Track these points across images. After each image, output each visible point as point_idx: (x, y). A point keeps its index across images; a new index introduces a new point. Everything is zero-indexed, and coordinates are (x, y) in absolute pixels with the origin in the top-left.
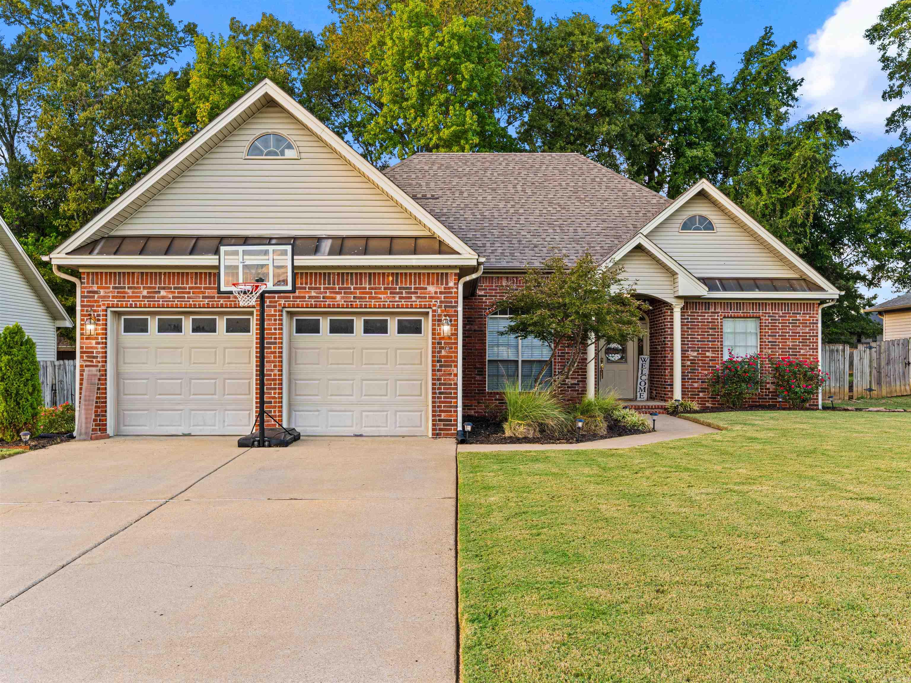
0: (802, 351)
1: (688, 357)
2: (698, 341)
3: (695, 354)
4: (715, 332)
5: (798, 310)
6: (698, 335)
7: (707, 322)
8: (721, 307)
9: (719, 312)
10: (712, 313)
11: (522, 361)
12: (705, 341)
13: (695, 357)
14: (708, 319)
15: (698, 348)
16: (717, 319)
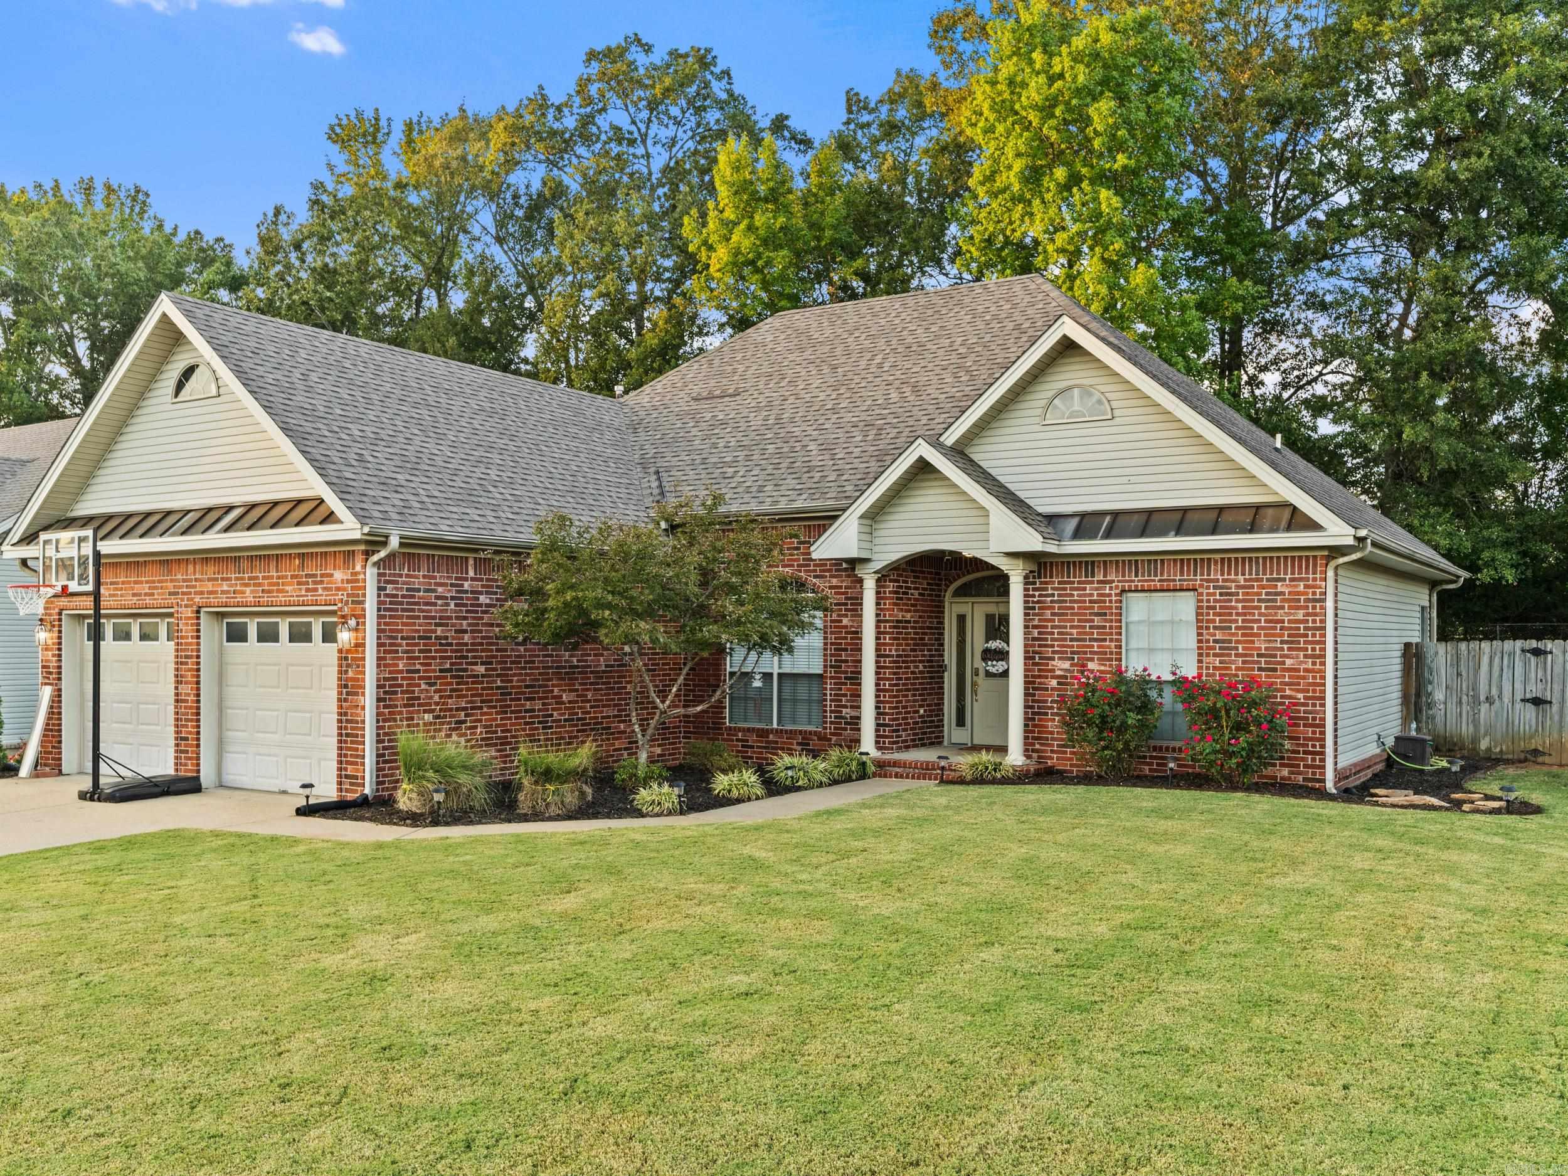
0: (1289, 662)
1: (1053, 671)
2: (1072, 640)
3: (1066, 665)
4: (1106, 621)
5: (1278, 573)
6: (1072, 627)
7: (1091, 602)
8: (1117, 571)
9: (1113, 581)
10: (1099, 582)
11: (780, 675)
12: (1085, 640)
13: (1066, 670)
14: (1091, 595)
15: (1073, 653)
16: (1110, 595)
